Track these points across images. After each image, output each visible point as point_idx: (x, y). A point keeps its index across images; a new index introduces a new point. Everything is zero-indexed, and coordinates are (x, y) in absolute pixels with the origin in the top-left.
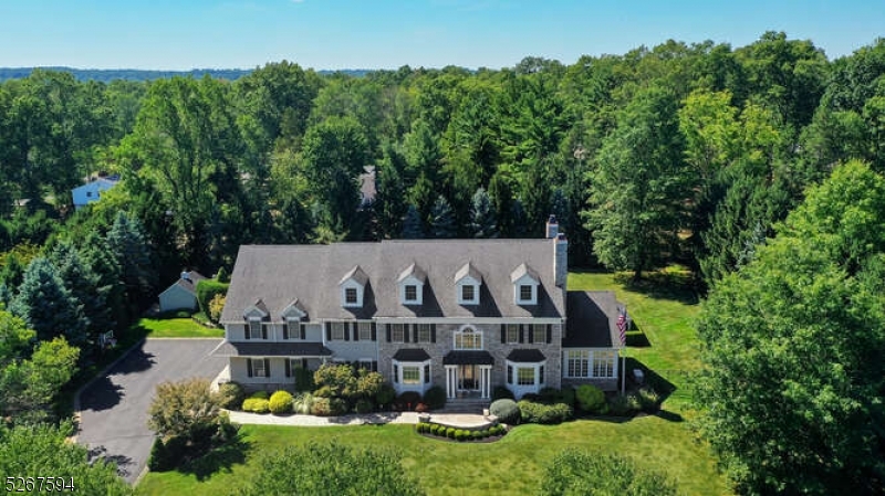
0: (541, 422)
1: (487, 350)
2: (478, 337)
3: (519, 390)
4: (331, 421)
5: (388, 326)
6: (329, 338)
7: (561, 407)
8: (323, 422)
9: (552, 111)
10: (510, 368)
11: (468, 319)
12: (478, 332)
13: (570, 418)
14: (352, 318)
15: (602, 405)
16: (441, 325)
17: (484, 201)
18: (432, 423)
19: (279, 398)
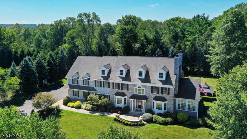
0: (160, 123)
1: (146, 95)
2: (143, 90)
3: (157, 111)
4: (90, 112)
5: (113, 83)
6: (96, 86)
7: (169, 119)
8: (87, 112)
9: (207, 25)
10: (154, 102)
11: (139, 83)
12: (143, 89)
13: (172, 124)
14: (102, 80)
15: (187, 121)
16: (130, 85)
17: (173, 51)
18: (119, 118)
19: (78, 103)
